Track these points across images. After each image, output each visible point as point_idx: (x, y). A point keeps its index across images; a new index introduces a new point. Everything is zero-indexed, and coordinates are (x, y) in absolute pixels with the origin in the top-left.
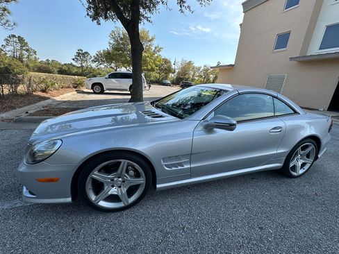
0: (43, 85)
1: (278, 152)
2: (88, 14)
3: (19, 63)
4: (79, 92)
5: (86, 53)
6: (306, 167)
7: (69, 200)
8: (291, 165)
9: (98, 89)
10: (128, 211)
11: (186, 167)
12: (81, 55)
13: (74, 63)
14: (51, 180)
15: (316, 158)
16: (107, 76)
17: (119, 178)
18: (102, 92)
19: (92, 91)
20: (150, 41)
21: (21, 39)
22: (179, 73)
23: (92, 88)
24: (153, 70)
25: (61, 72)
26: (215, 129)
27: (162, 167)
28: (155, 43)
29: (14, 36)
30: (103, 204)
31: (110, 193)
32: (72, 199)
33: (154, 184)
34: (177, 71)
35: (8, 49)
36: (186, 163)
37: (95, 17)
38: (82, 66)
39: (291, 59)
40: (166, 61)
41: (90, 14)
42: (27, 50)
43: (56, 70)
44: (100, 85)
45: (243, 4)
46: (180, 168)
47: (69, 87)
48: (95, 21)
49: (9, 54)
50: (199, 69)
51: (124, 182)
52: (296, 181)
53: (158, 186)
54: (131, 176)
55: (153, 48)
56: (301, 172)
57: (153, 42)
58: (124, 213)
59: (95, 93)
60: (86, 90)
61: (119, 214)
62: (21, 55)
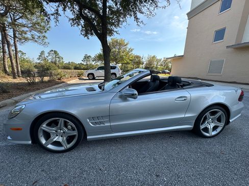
0: (59, 76)
1: (187, 116)
2: (81, 34)
3: (54, 65)
4: (80, 79)
5: (90, 56)
6: (219, 130)
7: (30, 142)
8: (202, 127)
9: (91, 77)
10: (67, 153)
11: (106, 124)
12: (87, 58)
13: (82, 62)
14: (18, 129)
15: (228, 122)
16: (96, 69)
17: (61, 130)
18: (94, 79)
19: (88, 78)
20: (125, 45)
21: (55, 52)
22: (147, 64)
23: (88, 76)
24: (128, 63)
25: (76, 68)
26: (128, 98)
27: (89, 124)
28: (129, 47)
29: (52, 51)
30: (50, 146)
31: (54, 140)
32: (32, 142)
33: (86, 135)
34: (145, 63)
35: (49, 58)
36: (107, 122)
37: (86, 35)
38: (87, 64)
39: (227, 47)
40: (138, 57)
41: (83, 33)
42: (59, 58)
43: (73, 67)
44: (92, 74)
45: (187, 14)
46: (102, 125)
47: (75, 77)
48: (86, 38)
49: (50, 61)
50: (160, 60)
51: (64, 133)
52: (209, 140)
53: (88, 137)
54: (69, 129)
55: (128, 50)
56: (214, 133)
57: (127, 46)
58: (65, 154)
59: (89, 79)
60: (85, 78)
61: (61, 155)
62: (56, 60)
